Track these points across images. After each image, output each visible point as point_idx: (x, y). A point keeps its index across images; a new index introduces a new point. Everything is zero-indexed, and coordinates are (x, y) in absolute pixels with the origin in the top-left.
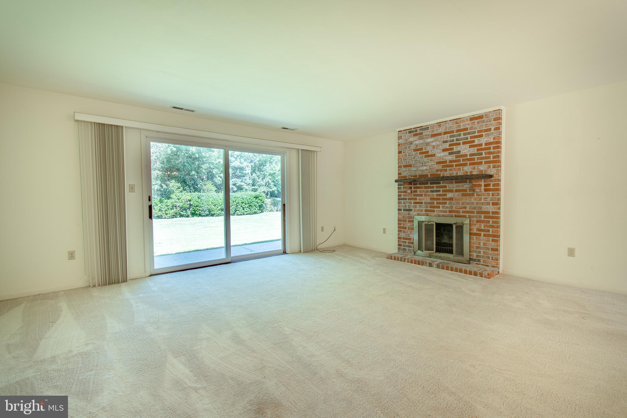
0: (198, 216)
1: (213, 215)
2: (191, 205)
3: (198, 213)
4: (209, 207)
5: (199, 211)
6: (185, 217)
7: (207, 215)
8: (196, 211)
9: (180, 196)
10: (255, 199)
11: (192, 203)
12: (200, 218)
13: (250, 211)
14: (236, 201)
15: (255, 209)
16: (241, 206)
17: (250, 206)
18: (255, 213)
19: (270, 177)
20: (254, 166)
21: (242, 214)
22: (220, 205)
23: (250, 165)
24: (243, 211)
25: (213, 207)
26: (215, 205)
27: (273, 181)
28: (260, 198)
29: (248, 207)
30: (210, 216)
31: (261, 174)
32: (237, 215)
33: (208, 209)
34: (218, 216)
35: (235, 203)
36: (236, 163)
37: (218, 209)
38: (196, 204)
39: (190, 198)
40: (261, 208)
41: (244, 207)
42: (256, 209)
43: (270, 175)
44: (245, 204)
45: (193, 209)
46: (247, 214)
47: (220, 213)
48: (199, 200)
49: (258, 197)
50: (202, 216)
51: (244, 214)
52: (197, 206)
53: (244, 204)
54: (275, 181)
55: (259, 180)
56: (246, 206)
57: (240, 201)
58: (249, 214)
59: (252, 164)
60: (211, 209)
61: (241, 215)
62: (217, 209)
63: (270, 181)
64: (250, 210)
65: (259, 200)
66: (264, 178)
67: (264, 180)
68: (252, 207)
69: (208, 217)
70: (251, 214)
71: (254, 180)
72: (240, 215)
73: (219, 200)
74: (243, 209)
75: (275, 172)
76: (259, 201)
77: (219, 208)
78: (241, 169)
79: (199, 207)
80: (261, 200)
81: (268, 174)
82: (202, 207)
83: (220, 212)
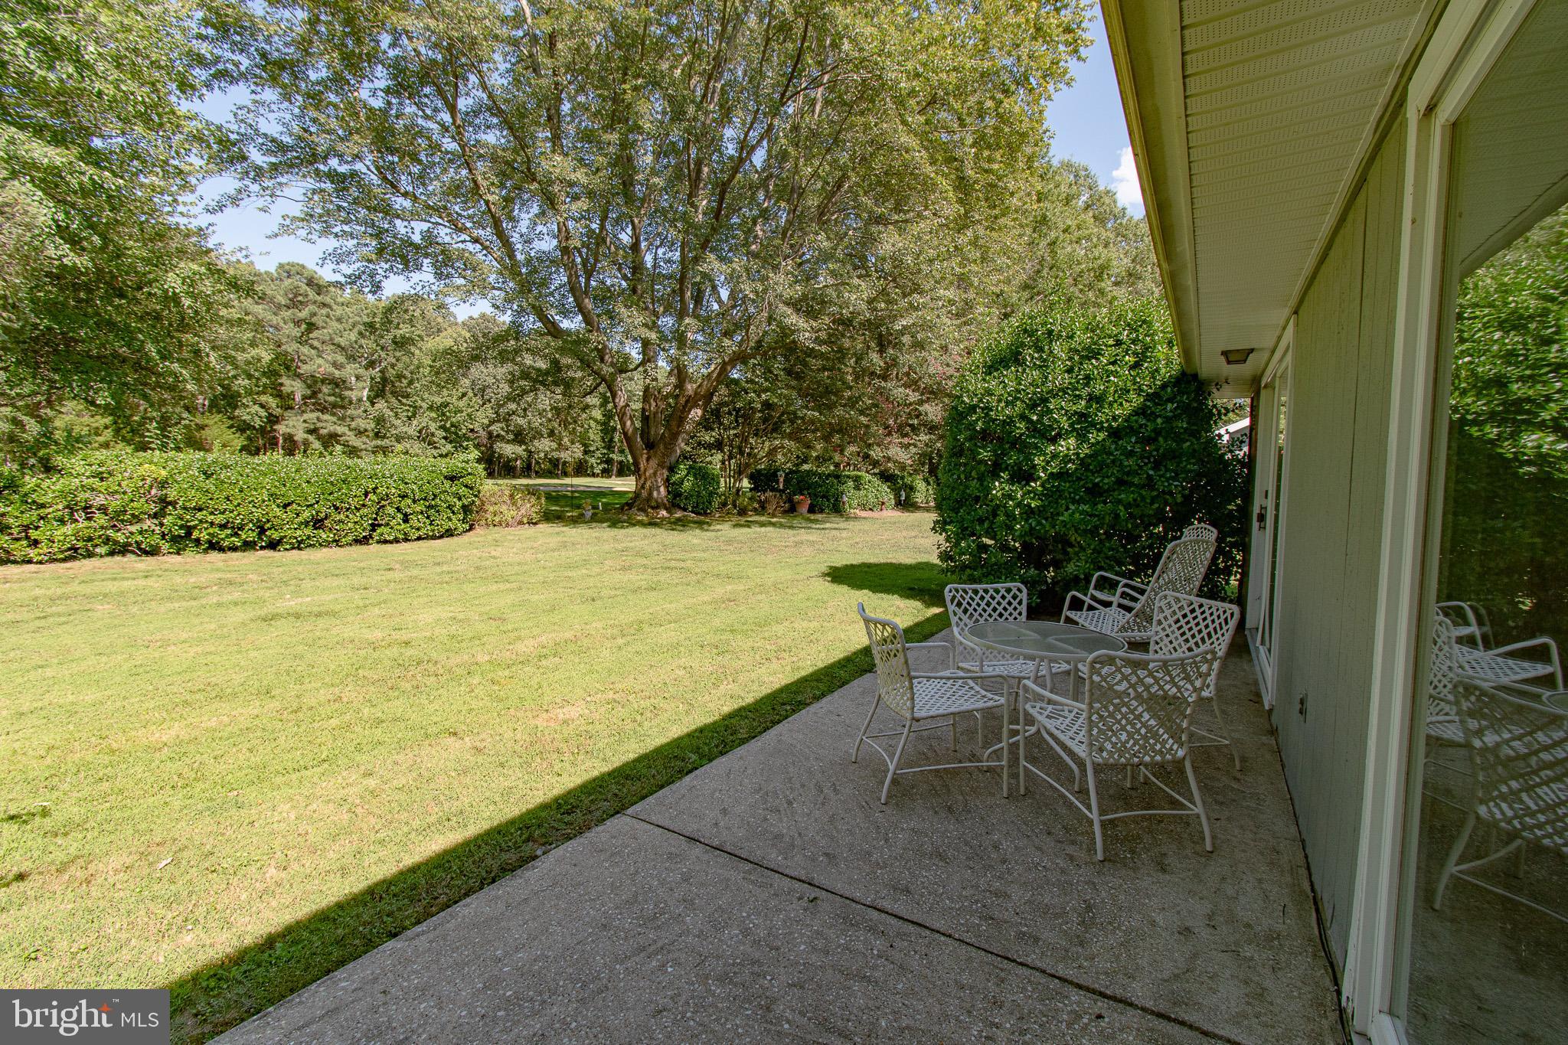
0: (206, 551)
1: (273, 545)
2: (170, 503)
3: (204, 536)
4: (257, 513)
5: (211, 530)
6: (133, 552)
7: (248, 546)
8: (195, 527)
9: (111, 465)
10: (447, 484)
11: (172, 494)
12: (215, 556)
13: (429, 527)
14: (378, 491)
15: (450, 519)
16: (398, 509)
17: (430, 507)
18: (449, 533)
19: (434, 415)
20: (378, 380)
21: (401, 537)
22: (308, 506)
23: (367, 374)
24: (403, 526)
25: (278, 512)
26: (285, 506)
27: (440, 427)
28: (468, 480)
29: (422, 513)
30: (262, 548)
31: (403, 404)
32: (378, 542)
33: (251, 521)
34: (299, 548)
35: (371, 496)
36: (320, 366)
37: (300, 519)
38: (195, 498)
39: (164, 473)
40: (471, 514)
41: (409, 511)
42: (453, 517)
43: (431, 408)
44: (414, 501)
45: (182, 519)
46: (419, 538)
47: (309, 537)
48: (210, 485)
49: (462, 477)
50: (222, 550)
51: (406, 540)
52: (200, 510)
53: (409, 501)
54: (448, 425)
55: (398, 422)
56: (418, 509)
57: (393, 491)
58: (427, 538)
59: (375, 372)
60: (268, 521)
61: (397, 541)
62: (296, 520)
63: (433, 427)
64: (431, 524)
65: (466, 486)
66: (414, 415)
67: (415, 422)
68: (438, 511)
69: (252, 552)
70: (434, 538)
71: (380, 420)
72: (391, 542)
73: (304, 485)
74: (406, 520)
75: (448, 399)
76: (463, 491)
77: (306, 515)
78: (338, 384)
79: (212, 513)
80: (472, 488)
81: (425, 406)
82: (223, 513)
83: (308, 531)
